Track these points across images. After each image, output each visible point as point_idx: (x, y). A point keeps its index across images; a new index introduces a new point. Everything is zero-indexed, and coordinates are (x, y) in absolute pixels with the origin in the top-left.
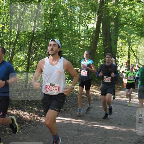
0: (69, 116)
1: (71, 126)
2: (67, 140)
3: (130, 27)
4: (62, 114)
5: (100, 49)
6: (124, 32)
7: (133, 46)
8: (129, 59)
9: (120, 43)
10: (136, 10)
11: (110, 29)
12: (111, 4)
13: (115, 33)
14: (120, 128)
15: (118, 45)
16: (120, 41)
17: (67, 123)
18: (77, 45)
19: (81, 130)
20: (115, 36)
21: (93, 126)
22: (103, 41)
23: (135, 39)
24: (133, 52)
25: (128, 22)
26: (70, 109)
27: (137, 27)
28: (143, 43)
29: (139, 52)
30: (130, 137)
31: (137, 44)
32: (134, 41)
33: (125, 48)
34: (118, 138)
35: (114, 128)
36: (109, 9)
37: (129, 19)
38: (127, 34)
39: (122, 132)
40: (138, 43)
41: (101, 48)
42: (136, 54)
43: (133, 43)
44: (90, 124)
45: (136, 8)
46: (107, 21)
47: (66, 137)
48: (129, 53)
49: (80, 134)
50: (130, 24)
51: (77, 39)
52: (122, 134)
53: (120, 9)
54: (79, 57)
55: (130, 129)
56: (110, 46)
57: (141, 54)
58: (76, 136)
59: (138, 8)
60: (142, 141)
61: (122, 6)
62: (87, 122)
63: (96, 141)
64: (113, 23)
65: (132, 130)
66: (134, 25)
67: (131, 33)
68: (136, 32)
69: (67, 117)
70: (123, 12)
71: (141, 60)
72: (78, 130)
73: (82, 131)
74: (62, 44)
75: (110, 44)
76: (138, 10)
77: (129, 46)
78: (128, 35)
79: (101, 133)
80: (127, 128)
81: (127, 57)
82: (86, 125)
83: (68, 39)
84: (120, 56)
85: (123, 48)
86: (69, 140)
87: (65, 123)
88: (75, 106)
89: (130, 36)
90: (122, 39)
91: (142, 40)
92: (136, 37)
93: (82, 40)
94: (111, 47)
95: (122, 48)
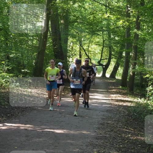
0: (17, 121)
1: (19, 132)
2: (14, 148)
3: (80, 25)
4: (10, 120)
5: (49, 49)
6: (74, 31)
7: (84, 45)
8: (80, 59)
9: (70, 42)
10: (86, 7)
11: (59, 28)
12: (60, 1)
13: (65, 31)
14: (71, 131)
15: (69, 44)
16: (70, 39)
17: (15, 130)
18: (24, 45)
19: (30, 135)
20: (65, 35)
21: (43, 131)
22: (52, 40)
23: (86, 38)
24: (85, 51)
25: (78, 20)
26: (18, 114)
27: (87, 25)
28: (94, 41)
29: (91, 51)
30: (82, 140)
31: (88, 43)
32: (85, 40)
33: (77, 48)
34: (69, 141)
35: (65, 132)
36: (57, 6)
37: (79, 16)
38: (77, 33)
39: (74, 135)
40: (90, 41)
41: (51, 48)
42: (87, 53)
43: (84, 42)
44: (40, 129)
45: (86, 5)
46: (56, 19)
47: (14, 145)
48: (80, 53)
49: (28, 140)
50: (80, 22)
51: (24, 39)
52: (73, 137)
53: (69, 6)
54: (28, 58)
55: (81, 132)
56: (59, 45)
57: (92, 53)
58: (24, 143)
59: (87, 5)
60: (93, 143)
61: (71, 3)
62: (37, 127)
63: (46, 146)
64: (62, 21)
65: (84, 132)
66: (84, 23)
67: (82, 31)
68: (87, 31)
69: (15, 123)
70: (72, 10)
71: (93, 59)
72: (27, 136)
73: (31, 137)
74: (9, 45)
75: (60, 44)
76: (88, 7)
77: (81, 45)
78: (79, 33)
79: (51, 138)
80: (79, 131)
81: (79, 56)
82: (35, 130)
83: (14, 39)
84: (71, 56)
85: (74, 48)
86: (16, 148)
87: (13, 129)
88: (23, 111)
89: (81, 34)
90: (72, 38)
91: (93, 38)
92: (87, 35)
93: (30, 39)
94: (61, 47)
95: (72, 47)
